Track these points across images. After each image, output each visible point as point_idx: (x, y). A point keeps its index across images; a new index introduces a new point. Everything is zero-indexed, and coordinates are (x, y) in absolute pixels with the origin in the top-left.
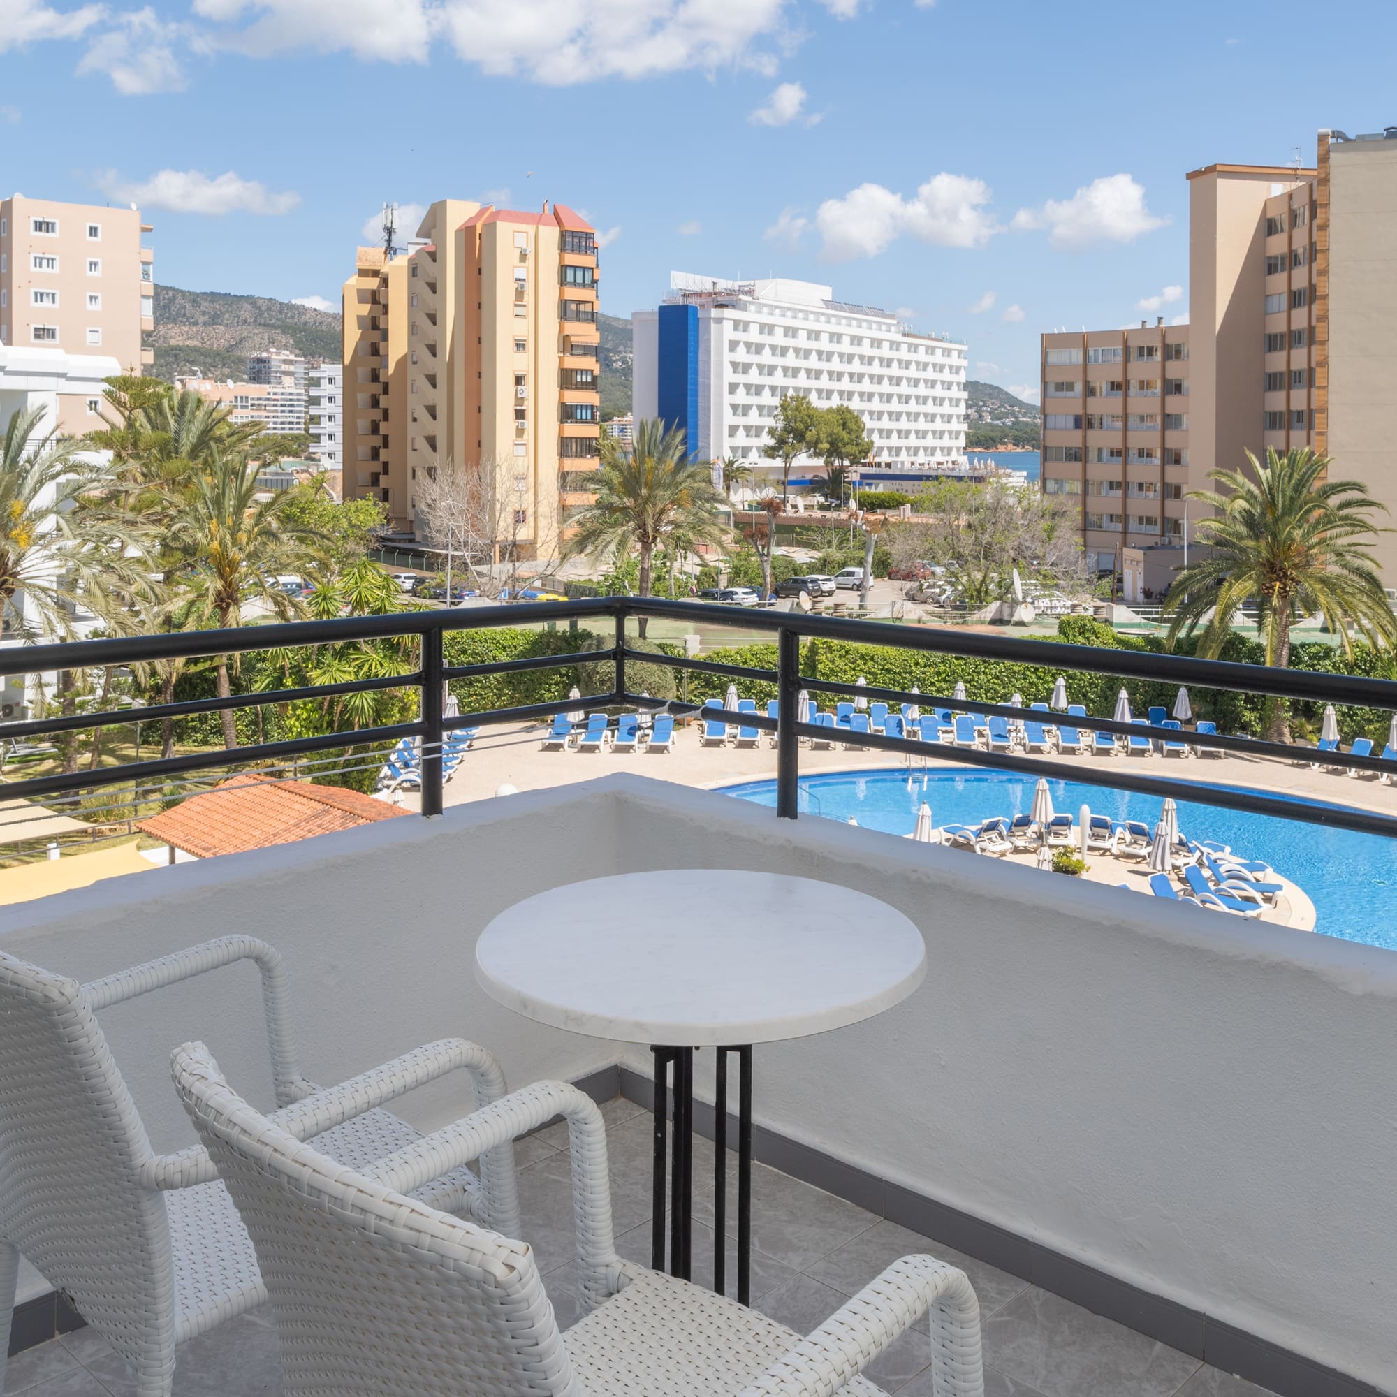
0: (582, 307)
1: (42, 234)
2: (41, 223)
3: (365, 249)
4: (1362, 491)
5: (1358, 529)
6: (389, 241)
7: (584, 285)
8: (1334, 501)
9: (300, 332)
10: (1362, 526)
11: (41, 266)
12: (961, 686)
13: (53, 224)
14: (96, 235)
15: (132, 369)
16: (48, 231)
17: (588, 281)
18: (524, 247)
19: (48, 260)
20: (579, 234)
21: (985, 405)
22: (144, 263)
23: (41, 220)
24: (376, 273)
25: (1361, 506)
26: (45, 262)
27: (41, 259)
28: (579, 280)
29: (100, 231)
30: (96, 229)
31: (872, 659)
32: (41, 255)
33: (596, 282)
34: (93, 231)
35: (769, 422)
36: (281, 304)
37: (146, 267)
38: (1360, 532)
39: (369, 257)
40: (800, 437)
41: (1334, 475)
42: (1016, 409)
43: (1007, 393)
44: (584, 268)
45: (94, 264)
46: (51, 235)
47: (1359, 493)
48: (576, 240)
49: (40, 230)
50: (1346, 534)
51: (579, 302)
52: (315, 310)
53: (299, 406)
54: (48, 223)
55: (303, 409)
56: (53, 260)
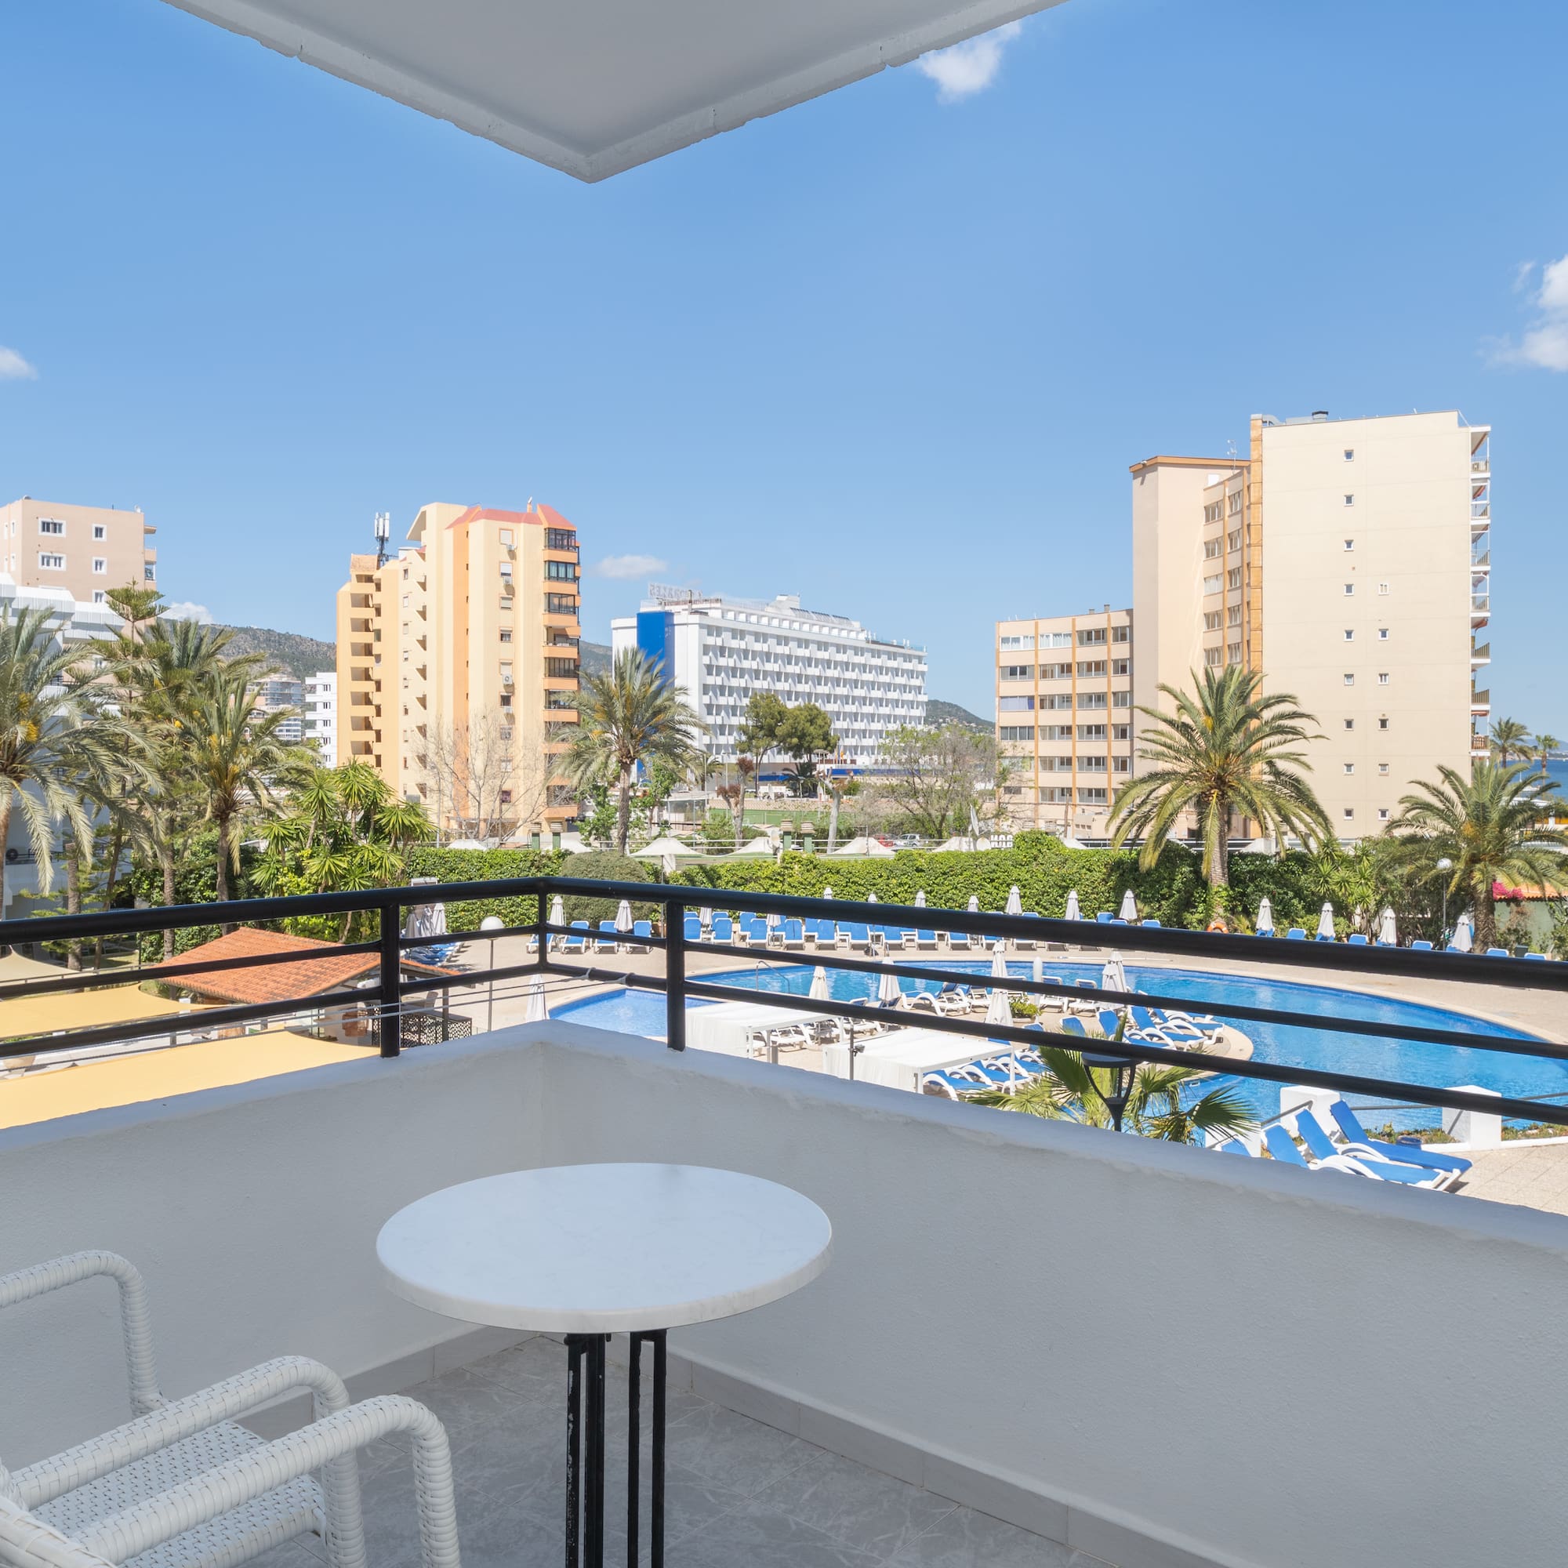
0: (564, 601)
1: (51, 534)
2: (48, 524)
3: (359, 556)
4: (1295, 703)
5: (1290, 737)
6: (382, 549)
7: (566, 579)
8: (1267, 714)
9: (298, 660)
10: (1294, 733)
11: (48, 564)
12: (921, 895)
13: (60, 525)
14: (101, 536)
15: (134, 583)
16: (55, 532)
17: (570, 575)
18: (509, 543)
19: (56, 559)
20: (562, 532)
21: (944, 722)
22: (147, 563)
23: (49, 520)
24: (369, 579)
25: (1293, 718)
26: (52, 561)
27: (49, 557)
28: (562, 574)
29: (104, 533)
30: (101, 530)
31: (838, 872)
32: (50, 554)
33: (578, 578)
34: (99, 532)
35: (739, 720)
36: (279, 634)
37: (148, 567)
38: (1293, 740)
39: (362, 564)
40: (771, 733)
41: (1267, 688)
42: (973, 725)
43: (965, 711)
44: (566, 564)
45: (99, 564)
46: (58, 535)
47: (1292, 705)
48: (559, 538)
49: (48, 530)
50: (1280, 743)
51: (562, 596)
52: (312, 640)
53: (296, 725)
54: (55, 524)
55: (300, 728)
56: (60, 559)
